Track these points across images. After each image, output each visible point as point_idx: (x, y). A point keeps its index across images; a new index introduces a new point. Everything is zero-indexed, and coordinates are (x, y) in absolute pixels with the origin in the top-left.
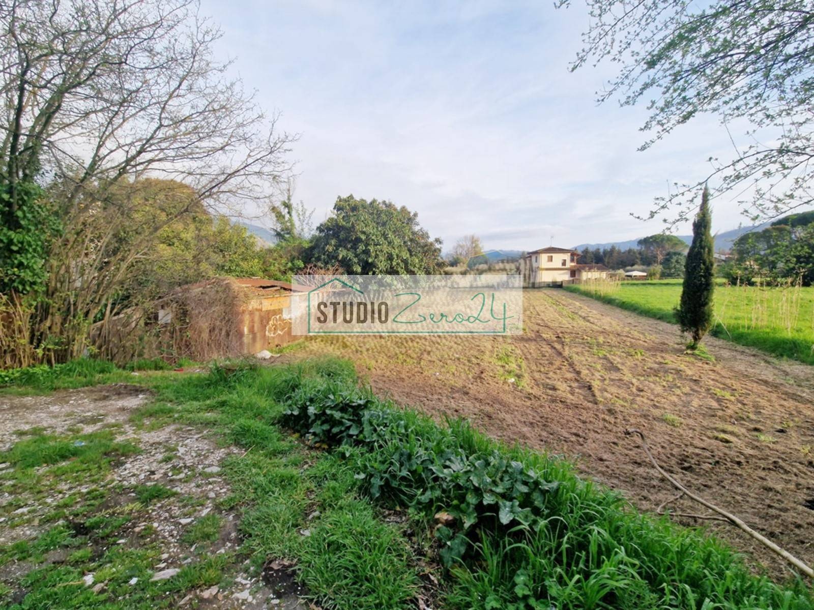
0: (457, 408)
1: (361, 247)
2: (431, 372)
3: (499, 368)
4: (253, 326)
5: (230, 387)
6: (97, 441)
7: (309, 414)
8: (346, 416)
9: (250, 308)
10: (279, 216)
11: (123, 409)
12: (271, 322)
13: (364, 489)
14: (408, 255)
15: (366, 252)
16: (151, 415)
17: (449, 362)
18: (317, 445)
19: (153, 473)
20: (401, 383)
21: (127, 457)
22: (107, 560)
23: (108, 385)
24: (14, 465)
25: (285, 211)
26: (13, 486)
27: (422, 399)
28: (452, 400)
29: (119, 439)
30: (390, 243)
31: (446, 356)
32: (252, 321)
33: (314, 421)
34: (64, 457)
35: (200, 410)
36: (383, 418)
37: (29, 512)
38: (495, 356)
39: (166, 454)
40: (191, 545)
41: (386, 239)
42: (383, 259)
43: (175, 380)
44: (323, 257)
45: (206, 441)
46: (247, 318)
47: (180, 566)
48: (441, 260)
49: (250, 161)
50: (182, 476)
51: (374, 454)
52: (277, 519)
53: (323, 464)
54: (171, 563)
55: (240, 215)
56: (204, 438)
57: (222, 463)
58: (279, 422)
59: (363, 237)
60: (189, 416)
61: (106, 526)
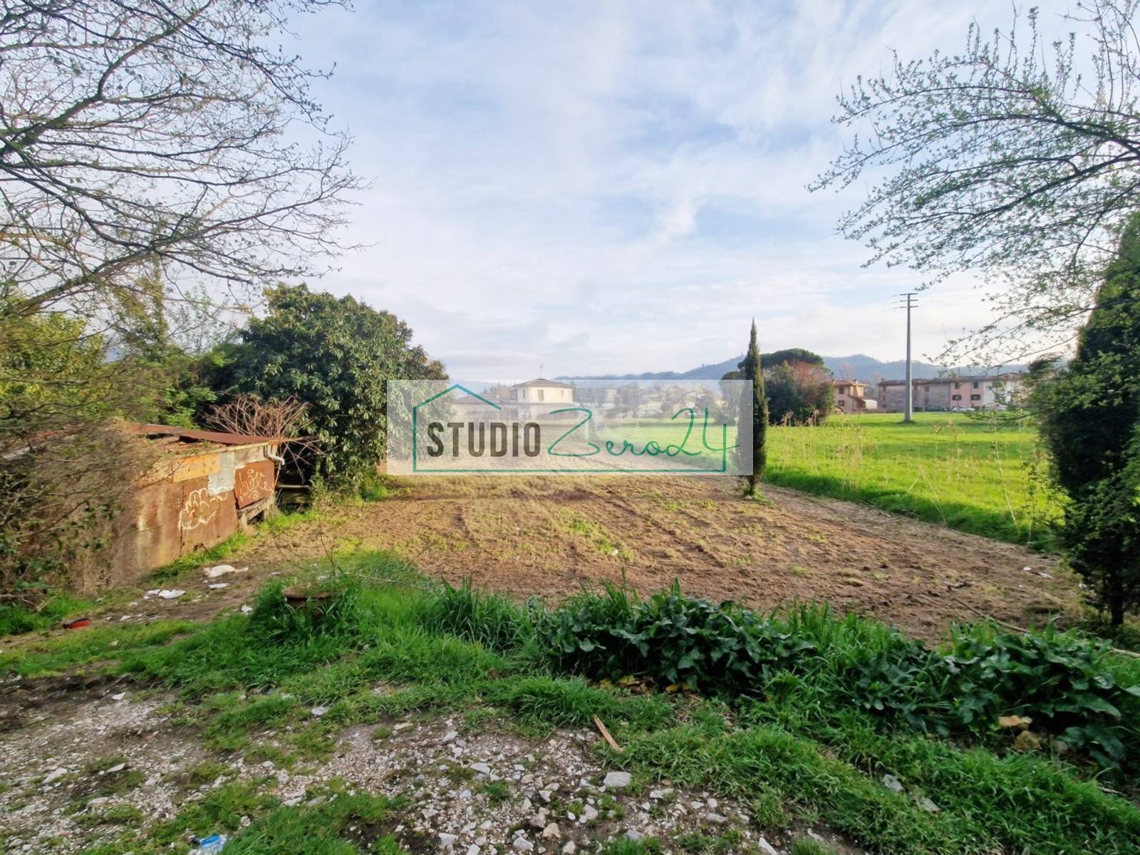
1: (336, 370)
4: (155, 514)
12: (188, 503)
32: (154, 505)
38: (563, 523)
46: (145, 497)
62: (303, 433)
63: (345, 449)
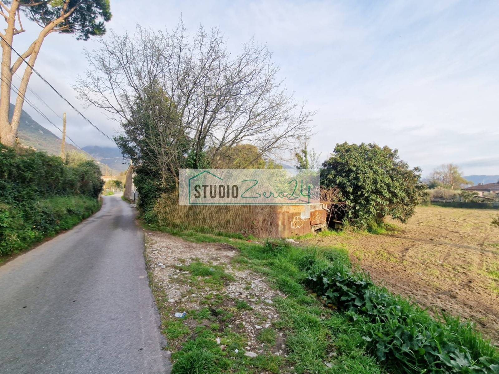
0: (444, 308)
1: (353, 175)
2: (413, 271)
3: (490, 281)
4: (284, 221)
5: (274, 255)
6: (218, 270)
7: (324, 283)
8: (351, 291)
9: (283, 211)
10: (300, 158)
11: (227, 257)
12: (294, 220)
13: (372, 349)
14: (390, 180)
15: (357, 179)
16: (238, 263)
17: (432, 266)
18: (329, 305)
19: (241, 294)
20: (386, 275)
21: (230, 282)
22: (225, 333)
23: (221, 243)
24: (191, 273)
25: (303, 155)
26: (191, 283)
27: (407, 292)
28: (438, 300)
29: (226, 271)
30: (375, 172)
31: (428, 261)
32: (284, 219)
33: (327, 288)
34: (207, 275)
35: (260, 265)
36: (382, 300)
37: (196, 297)
38: (484, 268)
39: (246, 285)
40: (262, 343)
41: (371, 169)
42: (370, 183)
43: (248, 246)
44: (326, 182)
45: (264, 284)
46: (281, 216)
47: (257, 353)
48: (420, 184)
49: (289, 129)
50: (254, 300)
51: (376, 325)
52: (309, 347)
53: (337, 320)
54: (253, 349)
55: (281, 159)
56: (263, 281)
57: (273, 298)
58: (303, 283)
59: (354, 169)
60: (255, 267)
61: (224, 315)
62: (340, 201)
63: (357, 208)
